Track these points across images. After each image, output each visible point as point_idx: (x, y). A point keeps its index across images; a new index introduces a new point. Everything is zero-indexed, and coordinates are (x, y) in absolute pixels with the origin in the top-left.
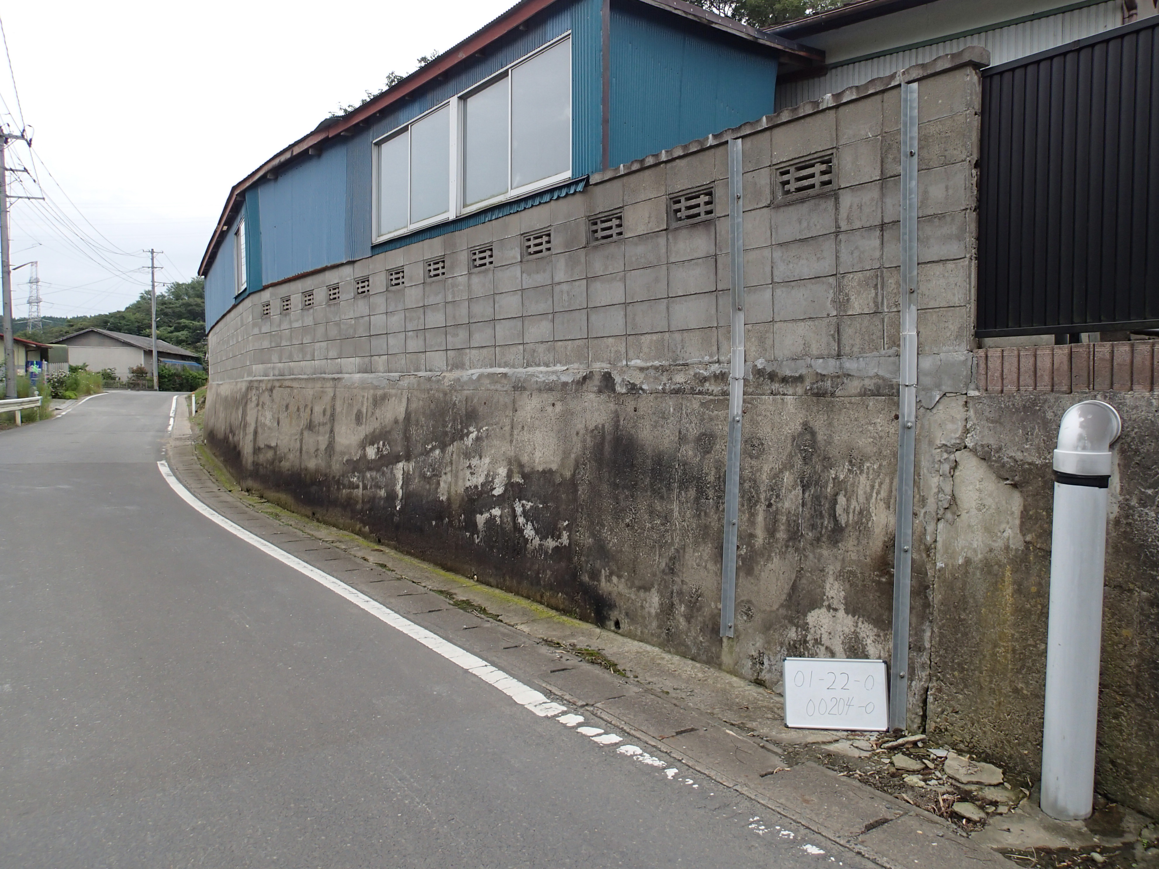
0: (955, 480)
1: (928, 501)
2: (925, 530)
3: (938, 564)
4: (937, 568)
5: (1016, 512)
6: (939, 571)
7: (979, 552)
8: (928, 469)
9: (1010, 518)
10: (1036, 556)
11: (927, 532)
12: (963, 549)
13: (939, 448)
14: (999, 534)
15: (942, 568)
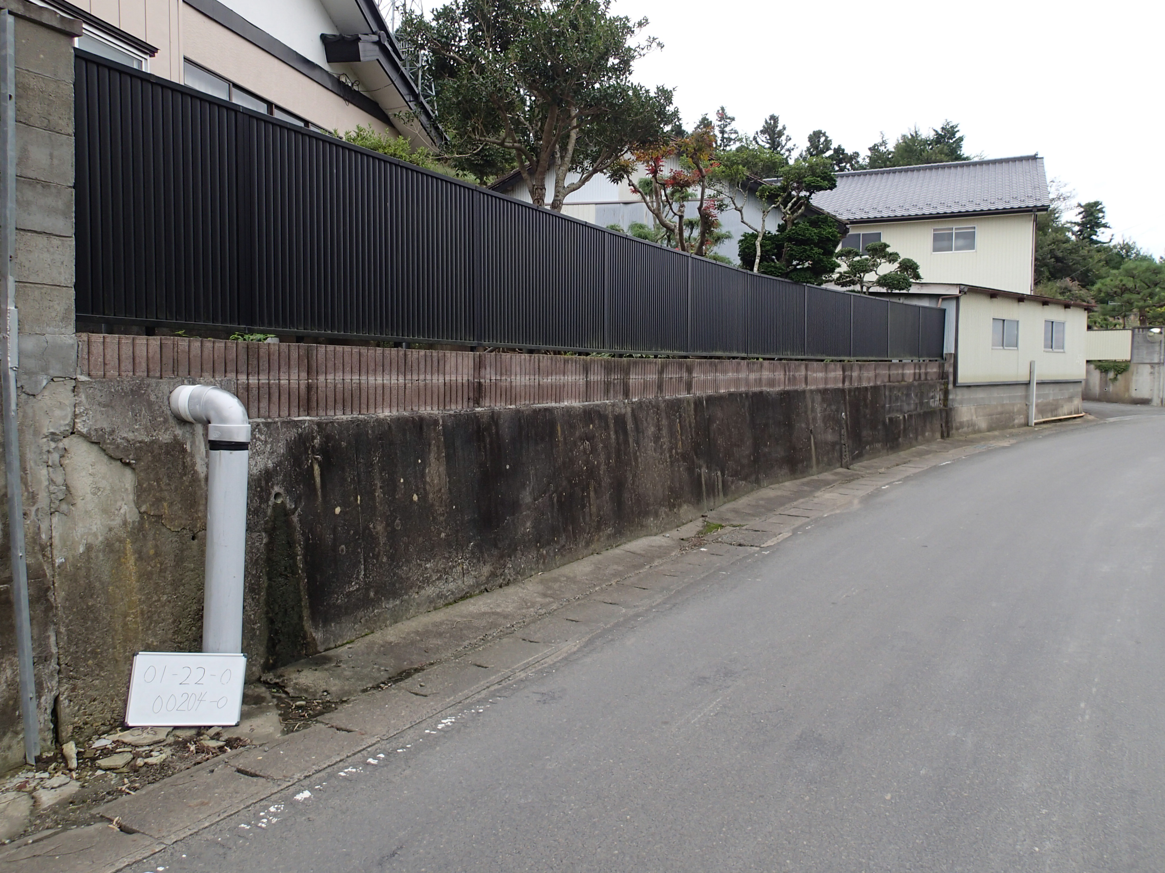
0: (66, 469)
1: (39, 496)
2: (39, 528)
3: (57, 561)
4: (57, 565)
5: (129, 488)
6: (59, 567)
7: (99, 534)
8: (35, 462)
9: (124, 495)
10: (150, 523)
11: (42, 530)
12: (82, 536)
13: (46, 437)
14: (116, 512)
15: (62, 563)
